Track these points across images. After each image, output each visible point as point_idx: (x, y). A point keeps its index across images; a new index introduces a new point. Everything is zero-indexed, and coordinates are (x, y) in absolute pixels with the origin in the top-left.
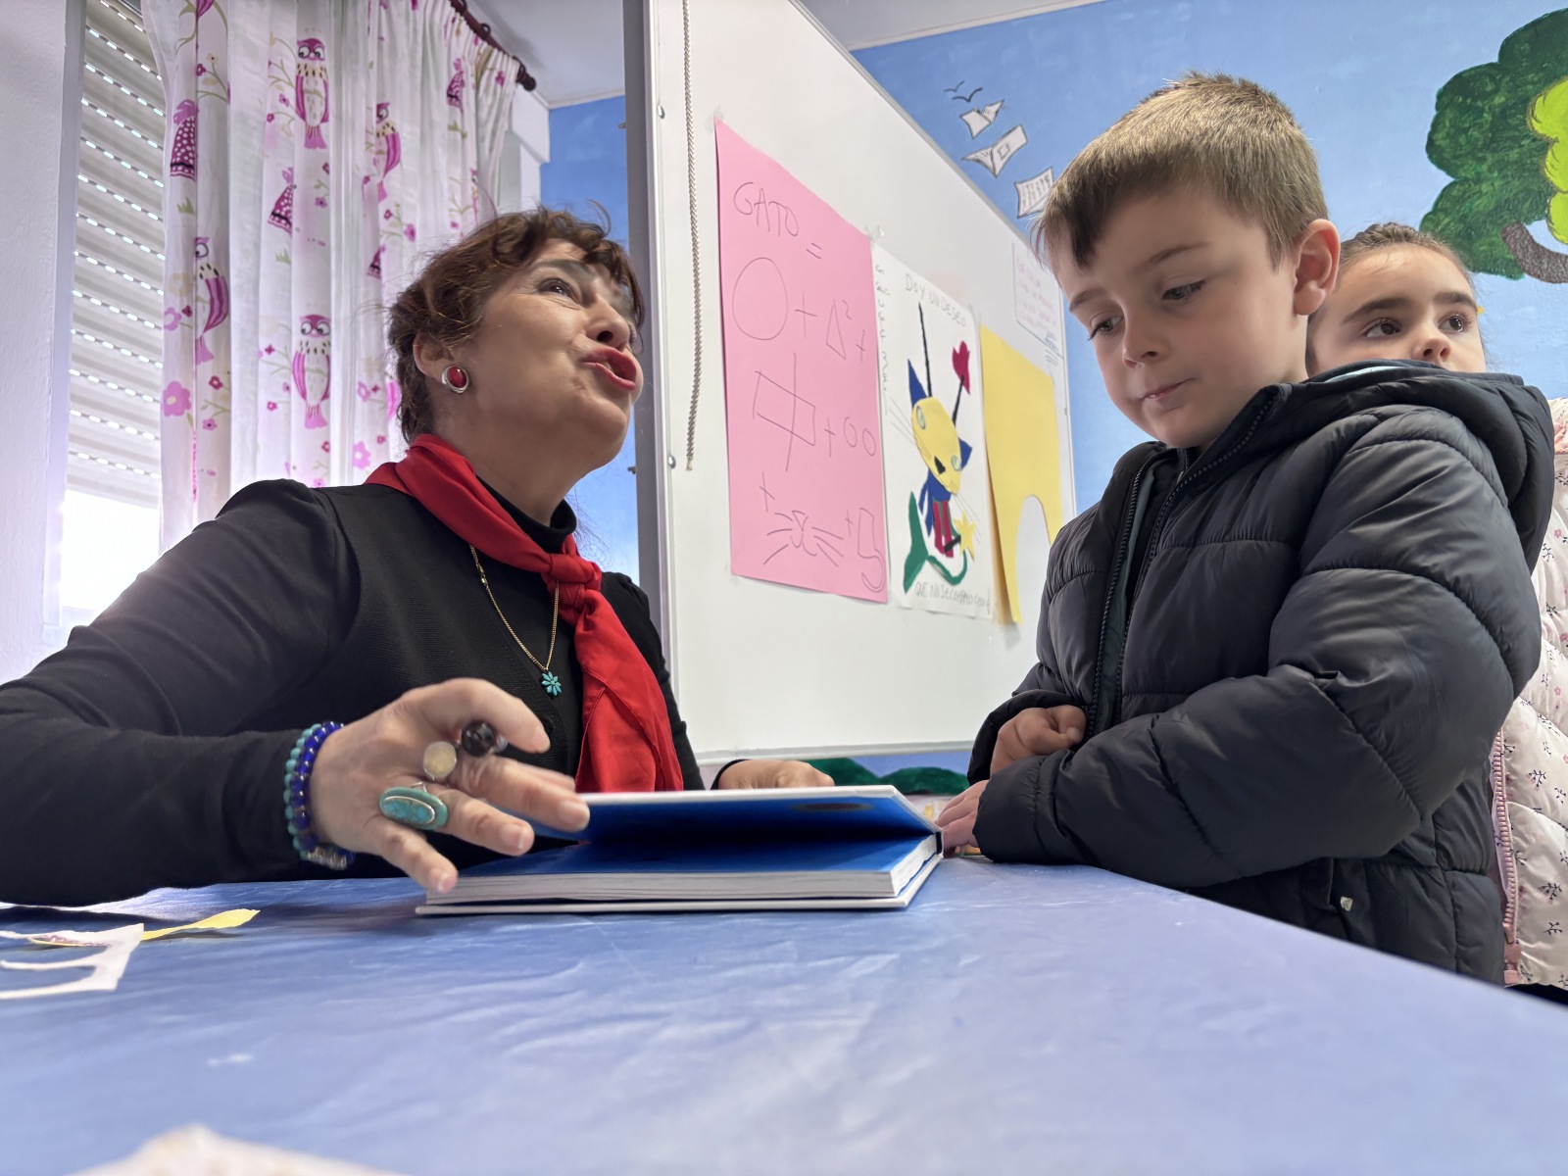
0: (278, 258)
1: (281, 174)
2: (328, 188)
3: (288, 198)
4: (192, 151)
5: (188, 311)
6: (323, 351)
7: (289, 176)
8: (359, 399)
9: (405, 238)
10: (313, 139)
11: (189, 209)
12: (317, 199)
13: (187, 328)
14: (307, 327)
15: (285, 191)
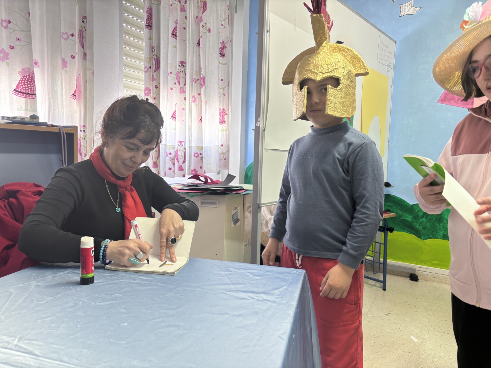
0: (173, 47)
1: (174, 22)
2: (186, 24)
3: (176, 29)
4: (151, 22)
5: (150, 67)
6: (184, 72)
7: (176, 23)
8: (194, 83)
9: (208, 32)
10: (183, 9)
11: (150, 39)
12: (183, 27)
13: (150, 72)
14: (180, 65)
15: (175, 27)
